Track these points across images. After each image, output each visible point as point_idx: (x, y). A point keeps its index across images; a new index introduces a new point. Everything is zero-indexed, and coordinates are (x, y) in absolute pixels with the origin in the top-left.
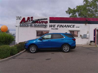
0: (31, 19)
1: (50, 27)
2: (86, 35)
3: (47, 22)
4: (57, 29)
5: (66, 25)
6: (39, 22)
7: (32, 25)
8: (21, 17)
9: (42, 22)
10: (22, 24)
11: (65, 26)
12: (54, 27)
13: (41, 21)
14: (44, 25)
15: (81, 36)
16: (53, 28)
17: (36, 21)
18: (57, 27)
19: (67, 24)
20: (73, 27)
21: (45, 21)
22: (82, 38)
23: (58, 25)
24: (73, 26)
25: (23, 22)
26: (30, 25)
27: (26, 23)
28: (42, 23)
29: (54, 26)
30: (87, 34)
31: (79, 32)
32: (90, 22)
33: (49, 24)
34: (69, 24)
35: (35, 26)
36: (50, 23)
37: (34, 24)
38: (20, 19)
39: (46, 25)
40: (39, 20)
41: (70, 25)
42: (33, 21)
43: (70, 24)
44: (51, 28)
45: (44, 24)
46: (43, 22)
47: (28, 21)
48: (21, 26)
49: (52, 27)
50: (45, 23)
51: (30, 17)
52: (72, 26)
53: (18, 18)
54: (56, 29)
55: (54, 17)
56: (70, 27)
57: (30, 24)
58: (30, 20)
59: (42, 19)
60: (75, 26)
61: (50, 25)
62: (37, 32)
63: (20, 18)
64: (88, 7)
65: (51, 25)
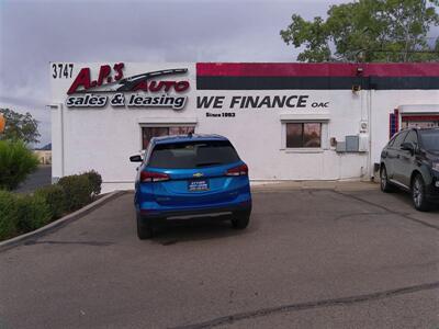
0: (114, 74)
1: (199, 106)
2: (357, 138)
3: (186, 85)
4: (229, 115)
5: (268, 98)
6: (149, 85)
7: (119, 101)
8: (71, 66)
9: (164, 87)
10: (76, 98)
11: (263, 103)
12: (215, 106)
13: (158, 82)
14: (172, 99)
15: (334, 142)
16: (211, 110)
17: (140, 84)
18: (232, 106)
19: (272, 93)
20: (299, 105)
21: (178, 79)
22: (339, 153)
23: (234, 98)
24: (300, 101)
25: (82, 88)
26: (113, 102)
27: (93, 93)
28: (166, 90)
29: (218, 102)
30: (362, 136)
31: (324, 126)
32: (373, 81)
33: (194, 93)
34: (281, 93)
35: (136, 104)
36: (198, 88)
37: (128, 97)
38: (66, 74)
39: (183, 99)
40: (149, 76)
41: (284, 97)
42: (124, 81)
43: (288, 93)
44: (203, 110)
45: (173, 93)
46: (168, 85)
47: (105, 82)
48: (71, 105)
49: (207, 106)
50: (178, 90)
51: (112, 67)
52: (294, 102)
53: (58, 69)
54: (227, 115)
55: (214, 64)
56: (289, 105)
57: (112, 97)
58: (113, 77)
59: (163, 74)
60: (309, 102)
61: (199, 98)
62: (143, 128)
63: (69, 69)
64: (379, 13)
65: (205, 98)
